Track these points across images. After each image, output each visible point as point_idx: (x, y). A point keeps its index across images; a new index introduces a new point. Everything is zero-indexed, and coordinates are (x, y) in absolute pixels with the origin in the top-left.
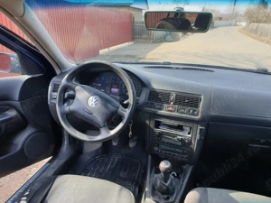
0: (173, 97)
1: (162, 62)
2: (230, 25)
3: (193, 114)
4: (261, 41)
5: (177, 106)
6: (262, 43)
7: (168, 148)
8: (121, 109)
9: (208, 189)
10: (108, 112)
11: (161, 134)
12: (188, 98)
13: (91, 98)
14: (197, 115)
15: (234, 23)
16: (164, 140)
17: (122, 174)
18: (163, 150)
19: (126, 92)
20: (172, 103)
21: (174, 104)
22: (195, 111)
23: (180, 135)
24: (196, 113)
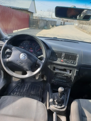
0: (63, 55)
1: (53, 37)
2: (71, 24)
3: (73, 64)
4: (84, 32)
5: (65, 59)
6: (84, 33)
7: (59, 80)
8: (39, 61)
9: (80, 99)
10: (32, 62)
11: (56, 73)
12: (71, 56)
13: (22, 54)
14: (75, 64)
15: (72, 24)
16: (57, 76)
17: (32, 93)
18: (57, 81)
19: (37, 52)
20: (63, 58)
21: (64, 58)
22: (74, 62)
23: (66, 74)
24: (75, 63)
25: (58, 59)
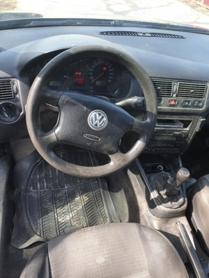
3: (197, 106)
5: (180, 98)
12: (193, 87)
14: (202, 107)
18: (154, 148)
19: (95, 82)
20: (175, 95)
21: (177, 96)
22: (200, 102)
23: (177, 131)
24: (201, 104)
25: (163, 98)
